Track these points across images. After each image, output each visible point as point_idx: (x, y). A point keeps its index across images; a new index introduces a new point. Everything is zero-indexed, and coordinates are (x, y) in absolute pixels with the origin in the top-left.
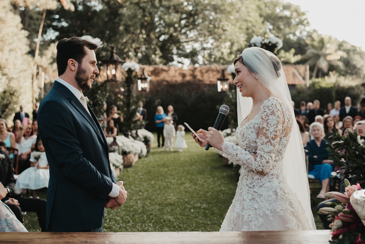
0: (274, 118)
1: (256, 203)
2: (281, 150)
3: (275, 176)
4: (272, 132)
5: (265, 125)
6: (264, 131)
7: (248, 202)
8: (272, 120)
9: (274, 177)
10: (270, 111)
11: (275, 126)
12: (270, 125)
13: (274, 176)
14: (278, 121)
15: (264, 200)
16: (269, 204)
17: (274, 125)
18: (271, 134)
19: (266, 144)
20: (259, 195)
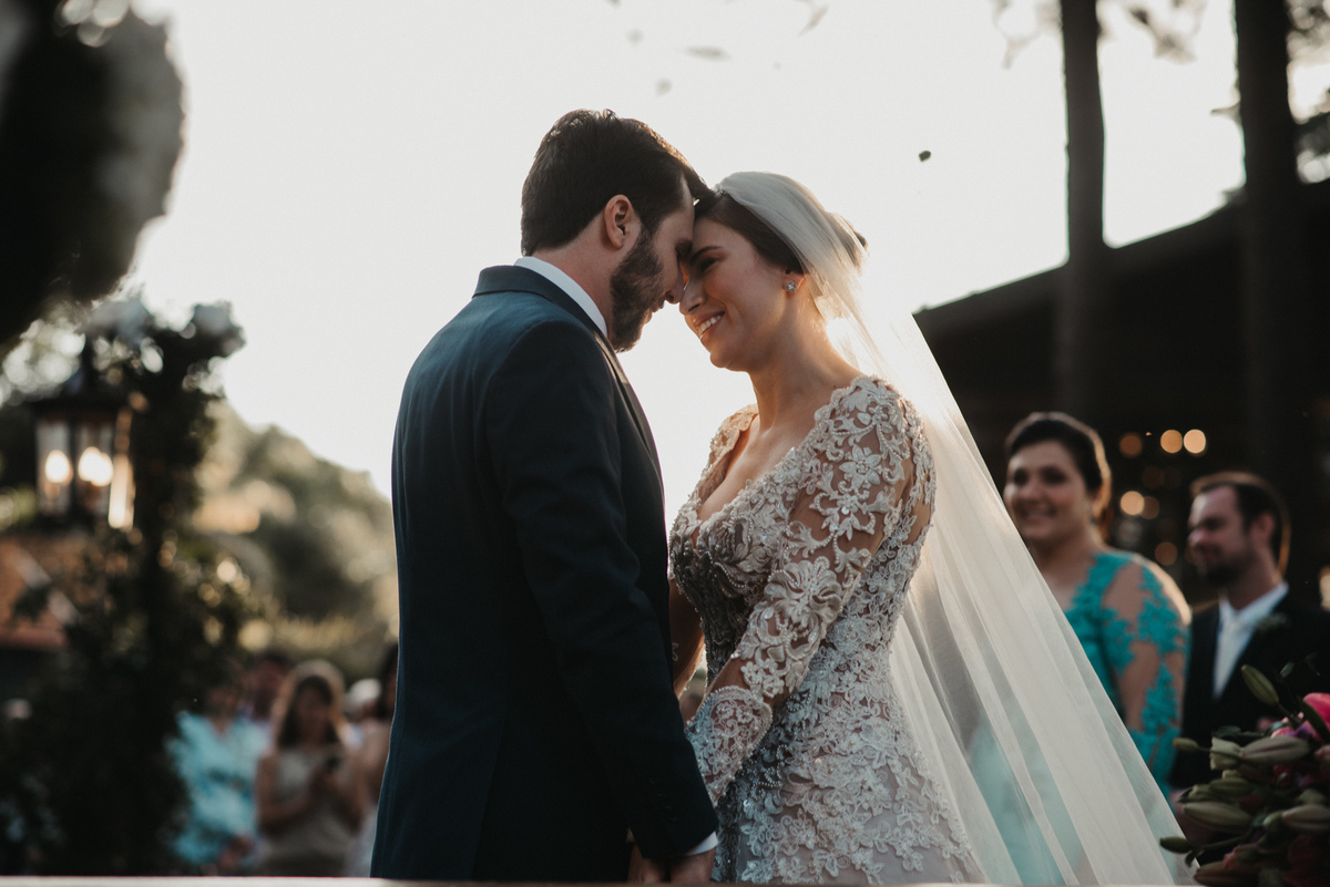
0: (872, 460)
1: (804, 827)
2: (891, 602)
3: (877, 706)
4: (849, 515)
5: (825, 484)
6: (816, 504)
7: (762, 828)
8: (862, 466)
9: (873, 712)
10: (860, 430)
11: (866, 495)
12: (848, 484)
13: (872, 706)
14: (881, 476)
15: (840, 809)
16: (868, 824)
17: (861, 490)
18: (840, 522)
19: (812, 558)
20: (817, 787)
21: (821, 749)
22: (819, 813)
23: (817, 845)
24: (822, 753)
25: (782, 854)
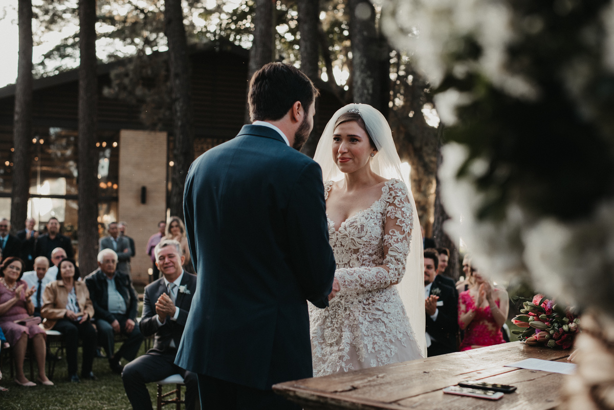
1: (381, 325)
4: (408, 225)
5: (398, 215)
6: (398, 223)
7: (366, 326)
8: (408, 208)
11: (411, 217)
12: (406, 215)
18: (407, 228)
20: (385, 313)
21: (385, 300)
22: (386, 321)
23: (386, 331)
24: (385, 301)
25: (375, 335)
